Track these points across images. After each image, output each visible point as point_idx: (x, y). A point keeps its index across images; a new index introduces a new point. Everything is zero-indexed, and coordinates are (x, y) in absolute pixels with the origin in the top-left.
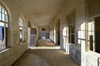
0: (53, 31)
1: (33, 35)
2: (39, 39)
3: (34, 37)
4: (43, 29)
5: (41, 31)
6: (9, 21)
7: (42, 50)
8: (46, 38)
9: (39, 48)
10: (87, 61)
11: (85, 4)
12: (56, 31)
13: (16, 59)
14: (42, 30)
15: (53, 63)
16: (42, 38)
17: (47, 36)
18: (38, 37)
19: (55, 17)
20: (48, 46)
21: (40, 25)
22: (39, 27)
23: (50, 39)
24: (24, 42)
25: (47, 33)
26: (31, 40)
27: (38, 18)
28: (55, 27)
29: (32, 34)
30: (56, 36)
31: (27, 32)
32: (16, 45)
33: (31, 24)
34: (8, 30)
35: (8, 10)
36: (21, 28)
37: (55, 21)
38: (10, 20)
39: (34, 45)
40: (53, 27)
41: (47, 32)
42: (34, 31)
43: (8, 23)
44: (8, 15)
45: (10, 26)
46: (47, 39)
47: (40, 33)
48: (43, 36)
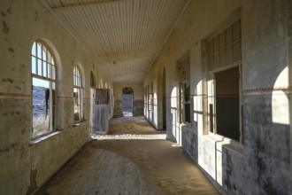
0: (151, 96)
1: (101, 106)
2: (114, 117)
3: (103, 111)
4: (127, 89)
5: (120, 96)
6: (57, 76)
7: (124, 141)
8: (135, 115)
9: (117, 137)
10: (205, 152)
11: (202, 45)
12: (158, 96)
13: (68, 157)
14: (124, 92)
15: (145, 162)
16: (122, 116)
17: (137, 110)
18: (112, 111)
19: (157, 60)
20: (138, 133)
21: (118, 79)
22: (115, 85)
23: (145, 118)
24: (82, 121)
25: (138, 101)
26: (97, 119)
27: (114, 62)
28: (155, 86)
29: (98, 103)
30: (159, 109)
31: (88, 99)
32: (69, 127)
33: (96, 77)
34: (56, 95)
35: (57, 55)
36: (75, 90)
37: (157, 69)
38: (60, 75)
39: (104, 130)
40: (152, 84)
41: (137, 98)
42: (103, 96)
43: (56, 81)
44: (56, 65)
45: (60, 88)
46: (136, 118)
47: (117, 102)
48: (128, 108)
